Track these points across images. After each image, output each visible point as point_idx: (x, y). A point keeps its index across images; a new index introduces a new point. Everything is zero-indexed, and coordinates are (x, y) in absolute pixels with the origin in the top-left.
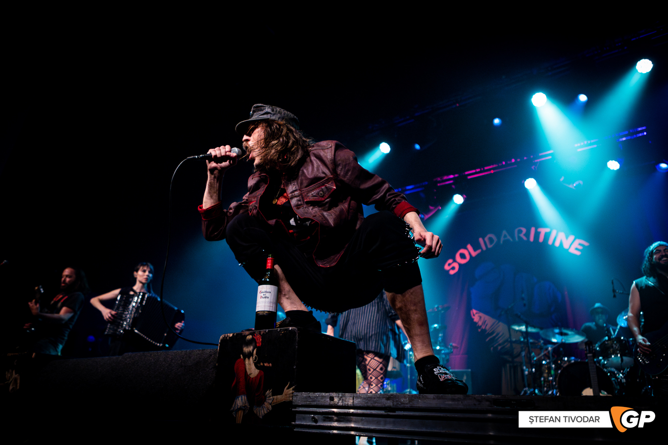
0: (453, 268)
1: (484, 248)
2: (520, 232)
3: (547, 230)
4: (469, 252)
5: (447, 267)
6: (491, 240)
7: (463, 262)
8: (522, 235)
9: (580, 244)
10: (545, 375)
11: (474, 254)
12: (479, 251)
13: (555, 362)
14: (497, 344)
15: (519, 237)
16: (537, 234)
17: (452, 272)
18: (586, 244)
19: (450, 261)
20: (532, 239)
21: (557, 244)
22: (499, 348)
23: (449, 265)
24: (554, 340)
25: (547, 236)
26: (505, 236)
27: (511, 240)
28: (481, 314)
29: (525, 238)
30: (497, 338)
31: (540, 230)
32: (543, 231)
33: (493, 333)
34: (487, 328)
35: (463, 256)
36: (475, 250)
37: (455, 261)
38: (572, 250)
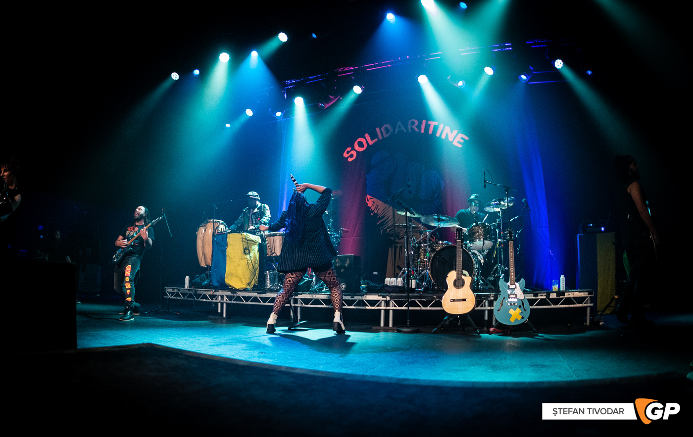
0: (352, 156)
1: (381, 138)
2: (413, 123)
3: (436, 123)
4: (367, 140)
5: (345, 155)
6: (387, 130)
7: (362, 149)
8: (414, 127)
9: (462, 138)
10: (422, 256)
11: (371, 143)
12: (376, 140)
13: (430, 246)
14: (386, 227)
15: (412, 129)
16: (427, 127)
17: (350, 160)
18: (467, 138)
19: (349, 149)
20: (423, 131)
21: (443, 137)
22: (388, 230)
23: (348, 152)
24: (432, 224)
25: (436, 128)
26: (400, 127)
27: (405, 131)
28: (374, 199)
29: (416, 129)
30: (387, 221)
31: (429, 123)
32: (433, 124)
33: (383, 217)
34: (379, 212)
35: (361, 145)
36: (372, 139)
37: (353, 149)
38: (455, 143)
